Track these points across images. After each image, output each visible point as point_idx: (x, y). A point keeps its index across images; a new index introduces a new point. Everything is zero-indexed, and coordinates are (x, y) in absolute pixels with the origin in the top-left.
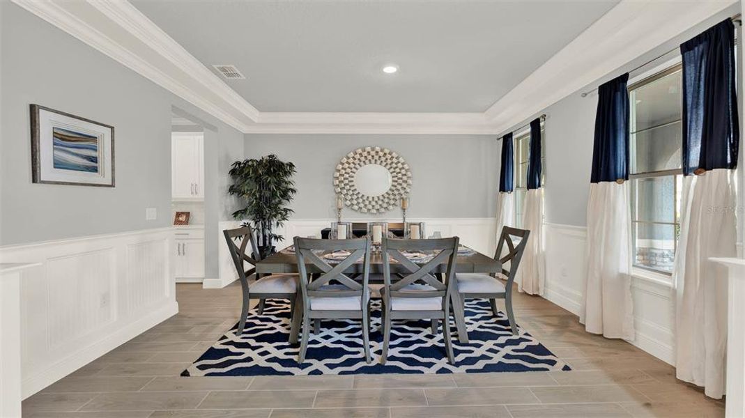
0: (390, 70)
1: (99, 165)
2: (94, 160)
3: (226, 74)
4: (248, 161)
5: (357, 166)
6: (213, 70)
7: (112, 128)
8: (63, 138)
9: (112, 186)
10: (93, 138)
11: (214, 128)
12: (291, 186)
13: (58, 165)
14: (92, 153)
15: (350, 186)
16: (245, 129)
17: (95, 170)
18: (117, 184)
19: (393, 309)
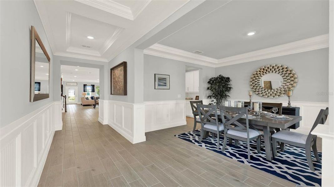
0: (251, 34)
1: (167, 84)
2: (166, 83)
3: (198, 53)
4: (212, 78)
5: (262, 75)
6: (193, 53)
7: (169, 75)
8: (160, 79)
9: (169, 89)
10: (165, 79)
11: (201, 69)
12: (229, 86)
13: (159, 85)
14: (165, 82)
15: (258, 85)
16: (215, 66)
17: (166, 86)
18: (170, 89)
19: (228, 133)
